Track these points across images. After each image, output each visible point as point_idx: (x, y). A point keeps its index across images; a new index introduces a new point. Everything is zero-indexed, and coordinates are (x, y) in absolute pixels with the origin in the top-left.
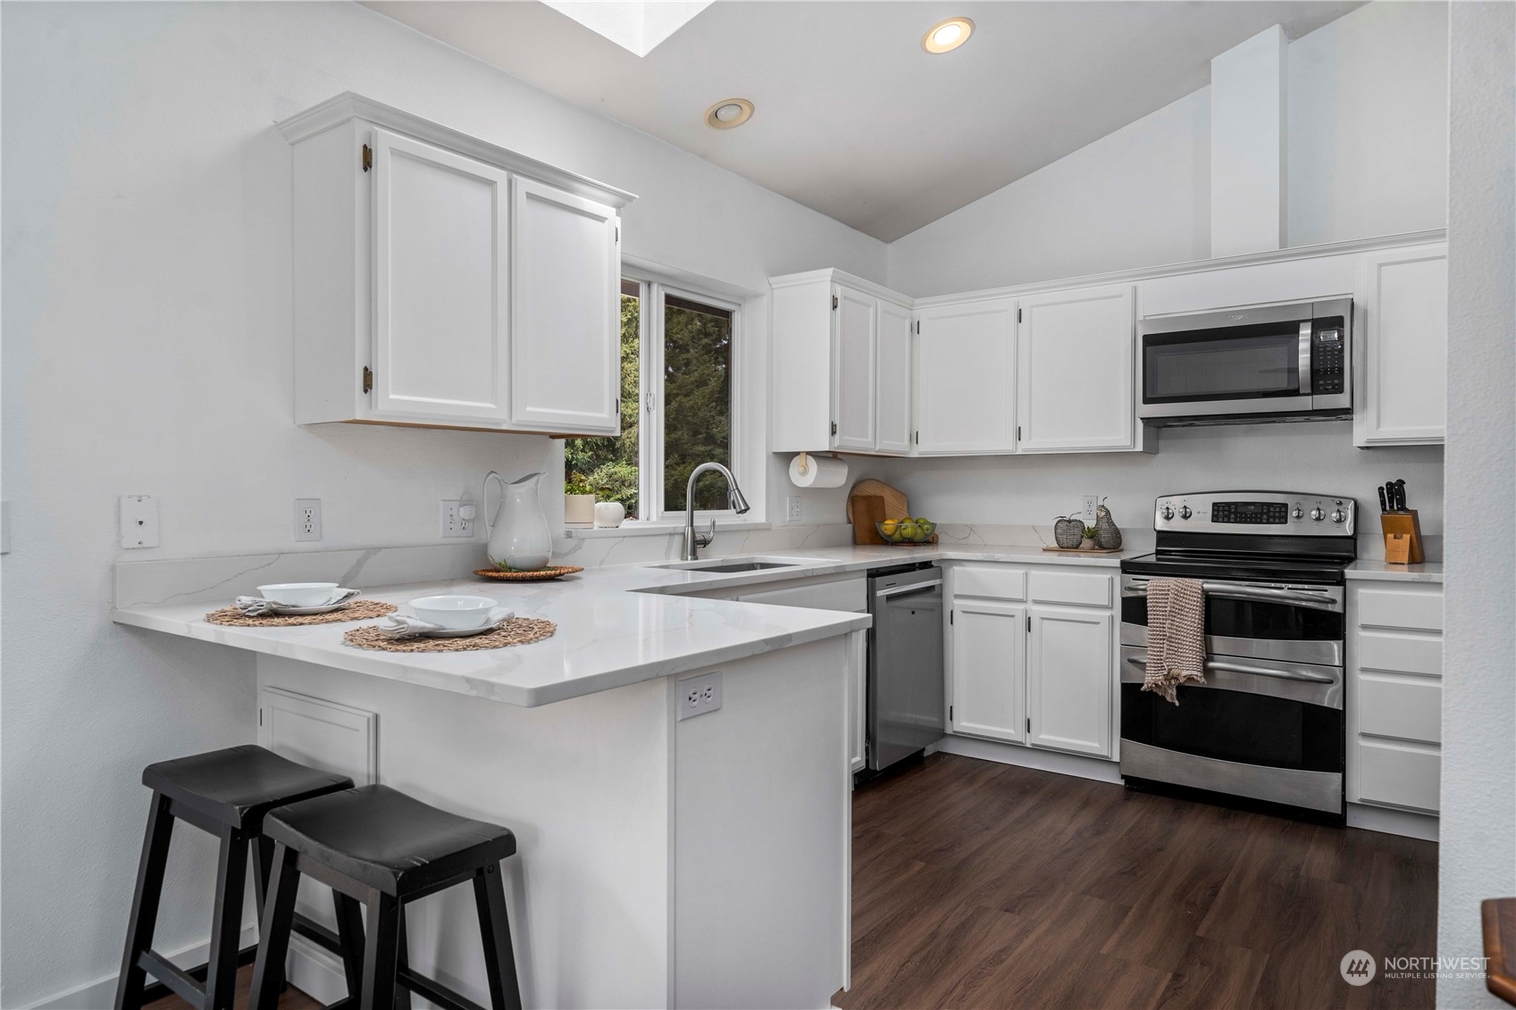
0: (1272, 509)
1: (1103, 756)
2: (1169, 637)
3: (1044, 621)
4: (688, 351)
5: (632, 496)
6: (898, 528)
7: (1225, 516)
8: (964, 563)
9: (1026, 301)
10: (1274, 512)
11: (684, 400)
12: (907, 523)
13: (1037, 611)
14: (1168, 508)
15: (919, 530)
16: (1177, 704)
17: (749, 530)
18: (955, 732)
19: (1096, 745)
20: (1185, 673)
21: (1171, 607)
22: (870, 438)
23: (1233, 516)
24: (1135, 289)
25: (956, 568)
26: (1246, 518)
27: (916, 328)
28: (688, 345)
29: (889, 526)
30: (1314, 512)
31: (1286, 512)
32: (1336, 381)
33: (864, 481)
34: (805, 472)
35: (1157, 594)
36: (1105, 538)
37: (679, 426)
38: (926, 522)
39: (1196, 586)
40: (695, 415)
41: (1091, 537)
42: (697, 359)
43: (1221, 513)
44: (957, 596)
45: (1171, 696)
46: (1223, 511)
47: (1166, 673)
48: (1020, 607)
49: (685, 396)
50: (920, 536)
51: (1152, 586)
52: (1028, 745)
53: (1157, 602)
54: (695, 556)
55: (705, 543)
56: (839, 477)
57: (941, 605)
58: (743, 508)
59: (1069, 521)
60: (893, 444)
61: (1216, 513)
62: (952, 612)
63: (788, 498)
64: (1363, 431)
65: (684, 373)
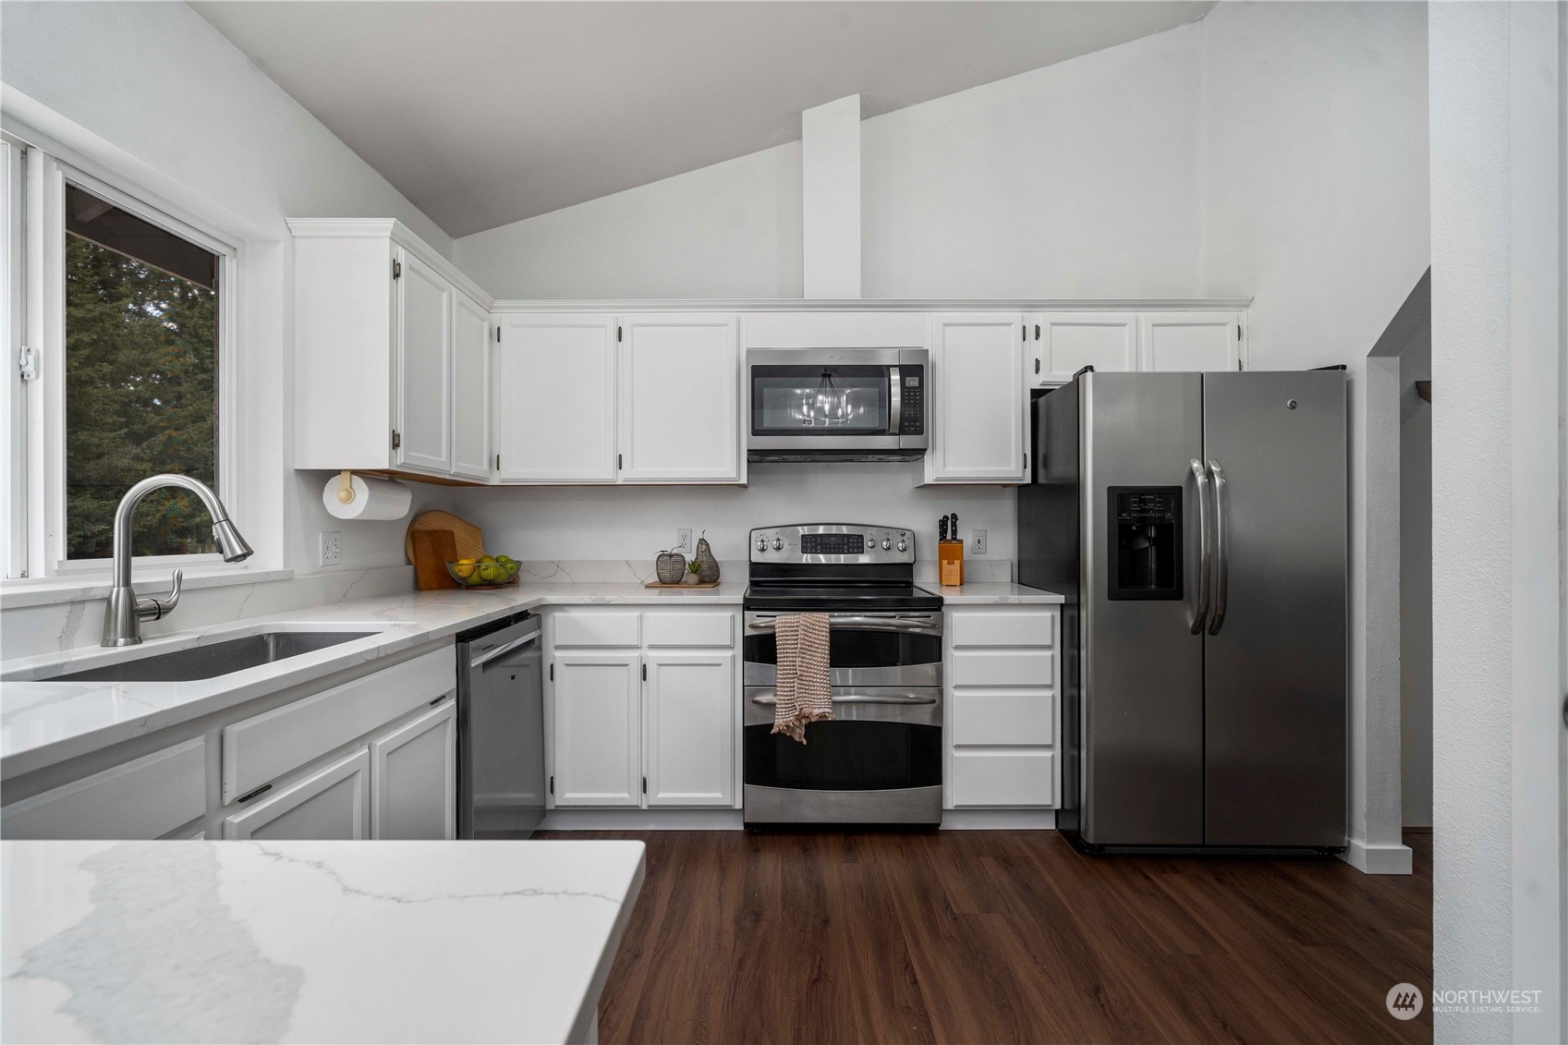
0: (851, 540)
1: (725, 806)
2: (800, 675)
3: (662, 667)
4: (180, 384)
5: (101, 532)
6: (476, 568)
7: (813, 547)
8: (567, 608)
9: (627, 319)
10: (853, 543)
11: (174, 434)
12: (487, 563)
13: (653, 657)
14: (762, 541)
15: (502, 571)
16: (805, 742)
17: (253, 584)
18: (558, 806)
19: (719, 795)
20: (817, 711)
21: (801, 644)
22: (444, 458)
23: (819, 547)
24: (739, 320)
25: (558, 615)
26: (830, 548)
27: (497, 335)
28: (180, 379)
29: (464, 566)
30: (884, 543)
31: (862, 542)
32: (918, 424)
33: (428, 512)
34: (349, 498)
35: (786, 631)
36: (706, 574)
37: (169, 461)
38: (509, 560)
39: (823, 620)
40: (189, 450)
41: (695, 572)
42: (192, 394)
43: (809, 545)
44: (558, 648)
45: (799, 736)
46: (811, 543)
47: (797, 713)
48: (635, 654)
49: (176, 430)
50: (504, 578)
51: (782, 622)
52: (644, 807)
53: (786, 640)
54: (133, 635)
55: (159, 612)
56: (399, 506)
57: (540, 658)
58: (239, 552)
59: (671, 556)
60: (469, 467)
61: (804, 544)
62: (552, 666)
63: (321, 534)
64: (933, 470)
65: (175, 406)
